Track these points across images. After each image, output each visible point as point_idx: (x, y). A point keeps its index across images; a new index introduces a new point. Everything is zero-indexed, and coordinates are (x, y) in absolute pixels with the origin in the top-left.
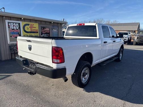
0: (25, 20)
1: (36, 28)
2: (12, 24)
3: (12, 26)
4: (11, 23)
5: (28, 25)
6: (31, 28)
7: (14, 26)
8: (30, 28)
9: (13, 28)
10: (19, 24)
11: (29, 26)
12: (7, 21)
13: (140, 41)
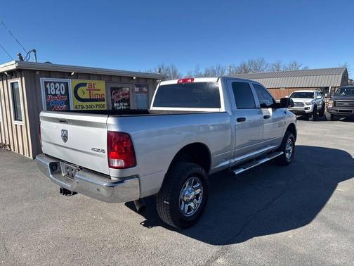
0: (77, 75)
1: (99, 90)
2: (52, 84)
3: (53, 88)
4: (50, 83)
5: (84, 85)
6: (90, 91)
7: (56, 89)
8: (88, 92)
9: (53, 93)
10: (66, 84)
11: (87, 87)
12: (42, 80)
13: (340, 111)
